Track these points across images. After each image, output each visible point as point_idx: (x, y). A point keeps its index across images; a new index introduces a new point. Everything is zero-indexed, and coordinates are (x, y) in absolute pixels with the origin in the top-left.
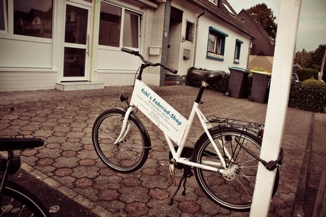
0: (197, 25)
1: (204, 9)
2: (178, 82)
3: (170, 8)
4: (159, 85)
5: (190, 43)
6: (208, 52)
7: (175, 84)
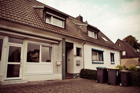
0: (83, 49)
1: (85, 41)
2: (74, 77)
3: (65, 43)
4: (61, 79)
5: (80, 57)
6: (93, 60)
7: (73, 78)
